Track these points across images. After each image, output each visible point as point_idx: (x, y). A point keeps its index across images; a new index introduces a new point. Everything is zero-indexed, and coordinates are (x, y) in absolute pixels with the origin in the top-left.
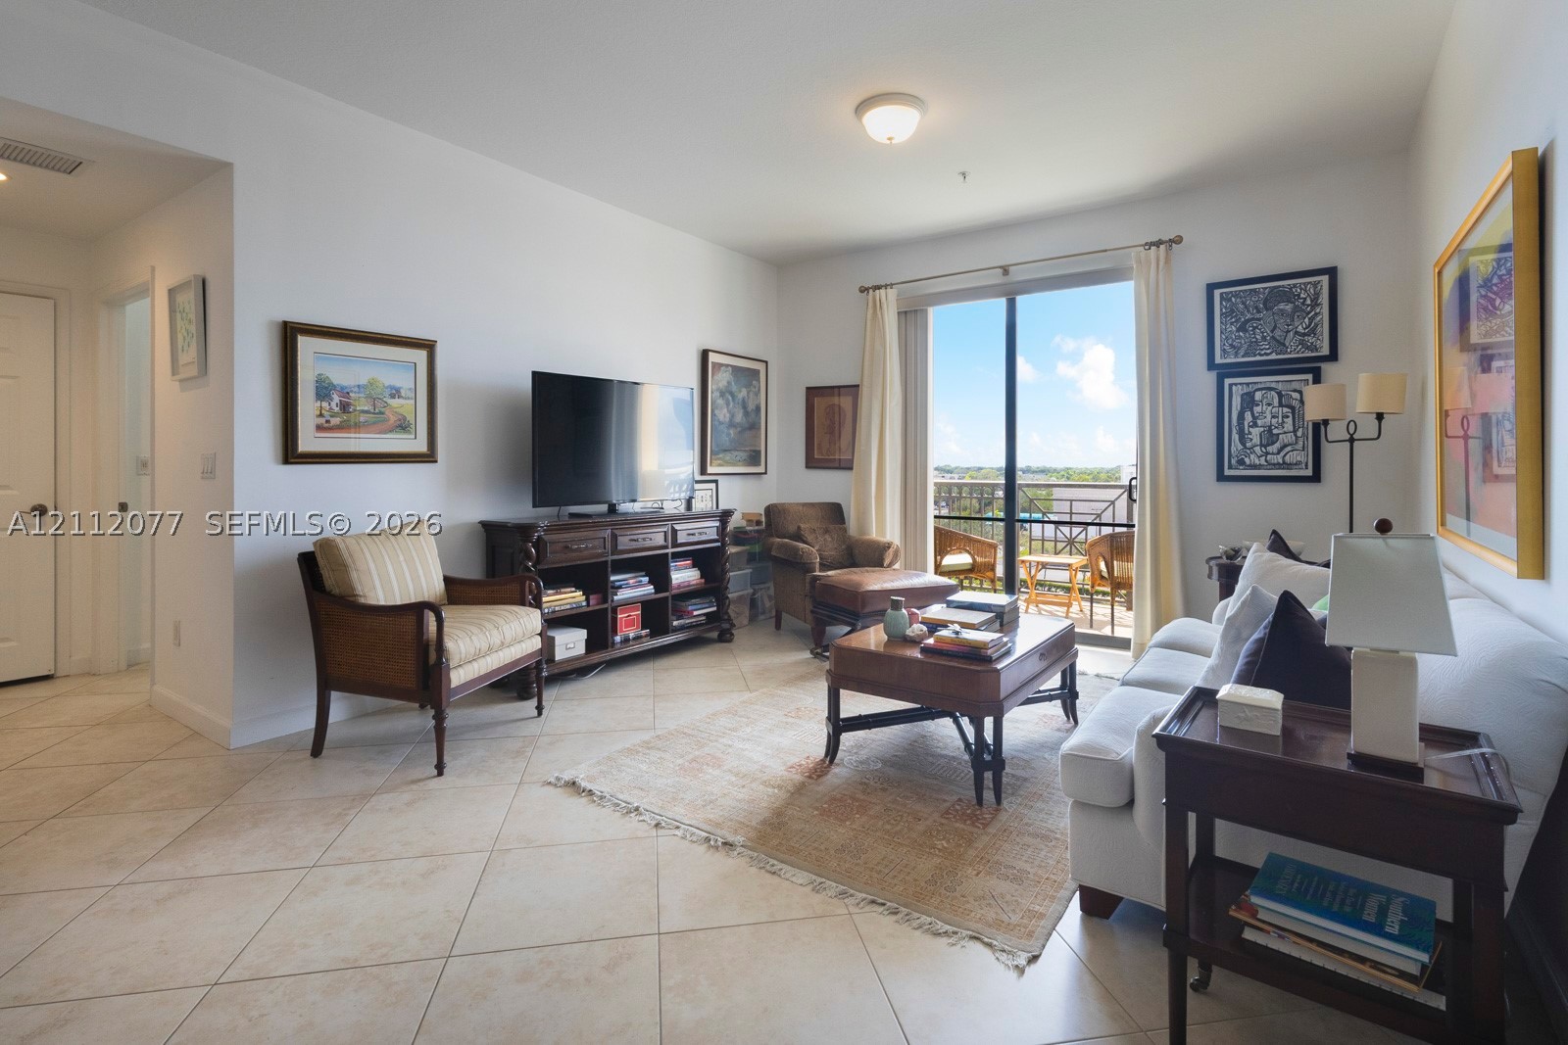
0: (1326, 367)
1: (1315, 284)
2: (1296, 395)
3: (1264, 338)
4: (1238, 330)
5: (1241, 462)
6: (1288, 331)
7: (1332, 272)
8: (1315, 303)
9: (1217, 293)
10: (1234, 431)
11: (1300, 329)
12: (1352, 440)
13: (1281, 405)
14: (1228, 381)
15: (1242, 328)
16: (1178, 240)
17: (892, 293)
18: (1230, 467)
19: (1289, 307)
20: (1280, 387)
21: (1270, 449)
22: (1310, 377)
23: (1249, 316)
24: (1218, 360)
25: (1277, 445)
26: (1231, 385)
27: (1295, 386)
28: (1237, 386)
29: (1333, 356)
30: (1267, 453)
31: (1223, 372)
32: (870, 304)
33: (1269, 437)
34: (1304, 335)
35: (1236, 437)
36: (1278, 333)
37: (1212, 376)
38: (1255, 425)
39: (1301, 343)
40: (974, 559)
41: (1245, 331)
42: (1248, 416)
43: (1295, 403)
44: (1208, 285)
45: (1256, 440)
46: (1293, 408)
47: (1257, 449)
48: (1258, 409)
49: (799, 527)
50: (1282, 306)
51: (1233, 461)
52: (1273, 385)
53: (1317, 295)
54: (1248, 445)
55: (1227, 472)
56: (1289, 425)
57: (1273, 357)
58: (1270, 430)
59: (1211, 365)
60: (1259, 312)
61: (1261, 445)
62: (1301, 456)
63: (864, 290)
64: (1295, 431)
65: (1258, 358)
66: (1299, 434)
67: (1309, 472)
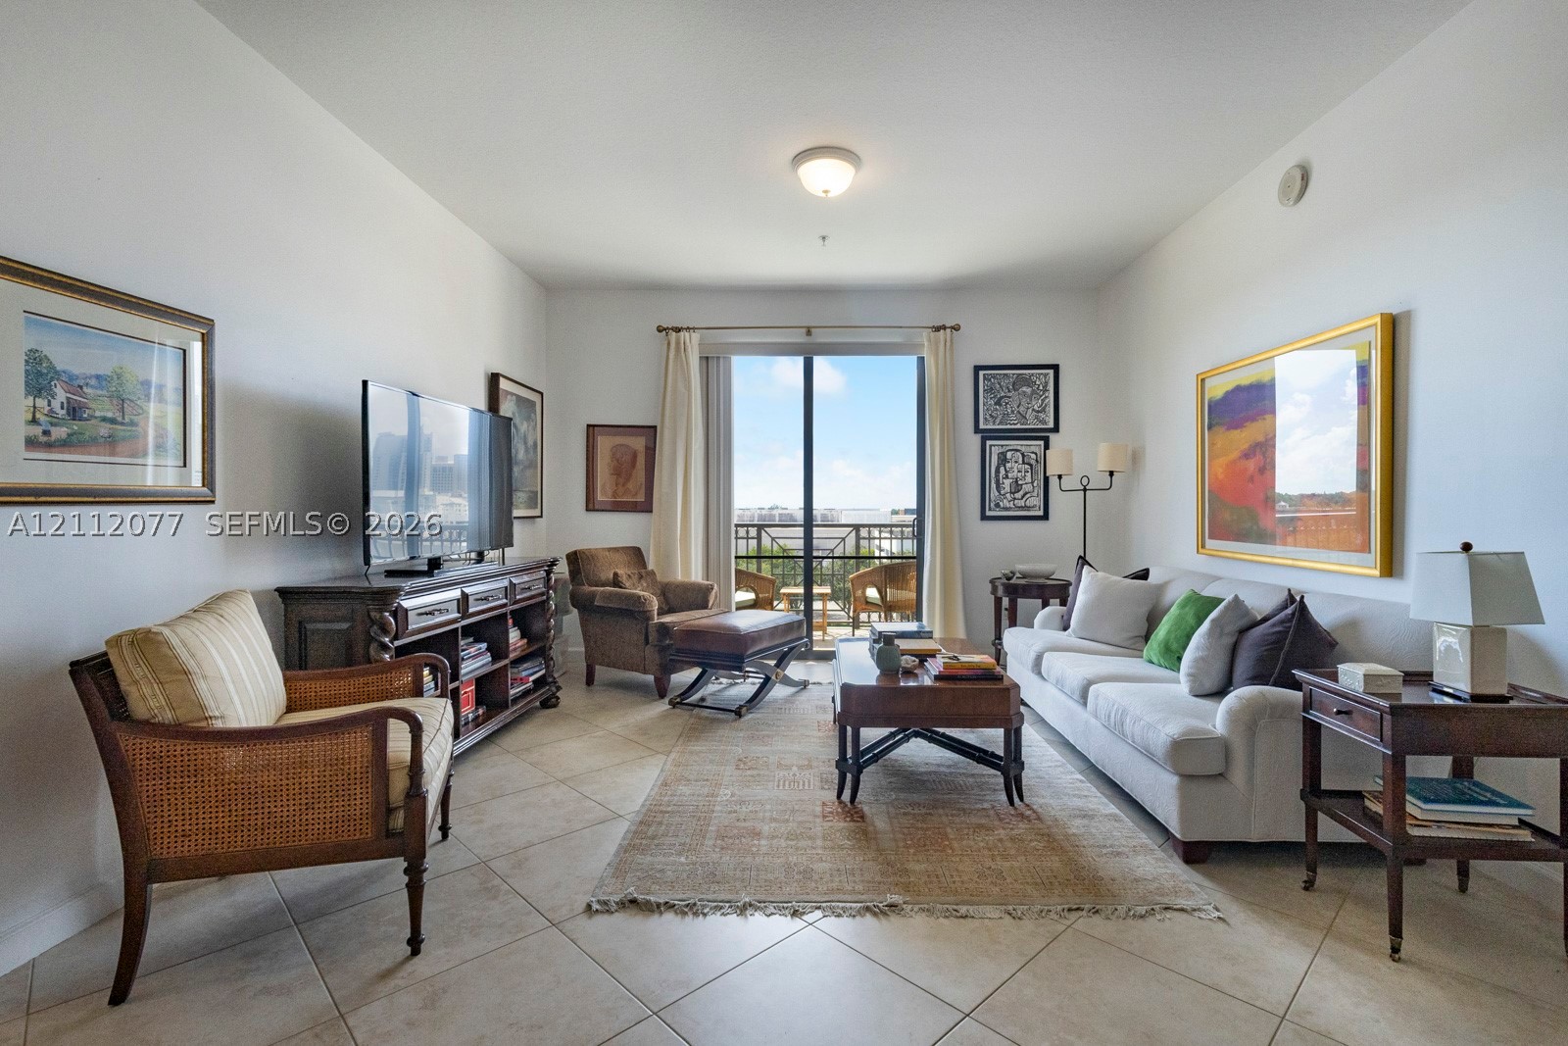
0: (1053, 437)
1: (1046, 375)
2: (1033, 456)
3: (1013, 412)
4: (996, 404)
5: (997, 505)
6: (1028, 408)
7: (1056, 368)
8: (1045, 390)
9: (981, 373)
10: (993, 482)
11: (1036, 407)
12: (1085, 490)
13: (1024, 463)
14: (989, 443)
15: (998, 403)
16: (956, 328)
17: (696, 336)
18: (990, 510)
19: (1028, 390)
20: (1023, 449)
21: (1016, 495)
22: (1042, 443)
23: (1003, 394)
24: (982, 426)
25: (1021, 493)
26: (991, 446)
27: (1033, 449)
28: (995, 447)
29: (1056, 429)
30: (1015, 499)
31: (986, 436)
32: (673, 345)
33: (1017, 486)
34: (1038, 412)
35: (994, 486)
36: (1022, 409)
37: (978, 437)
38: (1007, 477)
39: (1037, 418)
40: (757, 595)
41: (1000, 405)
42: (1002, 469)
43: (1033, 462)
44: (975, 366)
45: (1008, 489)
46: (1031, 465)
47: (1008, 495)
48: (1008, 465)
49: (616, 574)
50: (1024, 389)
51: (992, 505)
52: (1019, 448)
53: (1046, 383)
54: (1002, 492)
55: (988, 513)
56: (1028, 479)
57: (1019, 426)
58: (1017, 482)
59: (977, 430)
60: (1009, 391)
61: (1011, 493)
62: (1036, 501)
63: (660, 329)
64: (1032, 483)
65: (1009, 427)
66: (1035, 484)
67: (1041, 513)
